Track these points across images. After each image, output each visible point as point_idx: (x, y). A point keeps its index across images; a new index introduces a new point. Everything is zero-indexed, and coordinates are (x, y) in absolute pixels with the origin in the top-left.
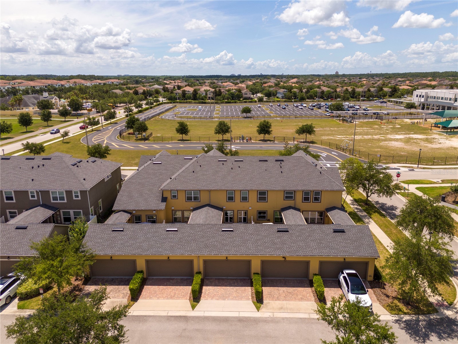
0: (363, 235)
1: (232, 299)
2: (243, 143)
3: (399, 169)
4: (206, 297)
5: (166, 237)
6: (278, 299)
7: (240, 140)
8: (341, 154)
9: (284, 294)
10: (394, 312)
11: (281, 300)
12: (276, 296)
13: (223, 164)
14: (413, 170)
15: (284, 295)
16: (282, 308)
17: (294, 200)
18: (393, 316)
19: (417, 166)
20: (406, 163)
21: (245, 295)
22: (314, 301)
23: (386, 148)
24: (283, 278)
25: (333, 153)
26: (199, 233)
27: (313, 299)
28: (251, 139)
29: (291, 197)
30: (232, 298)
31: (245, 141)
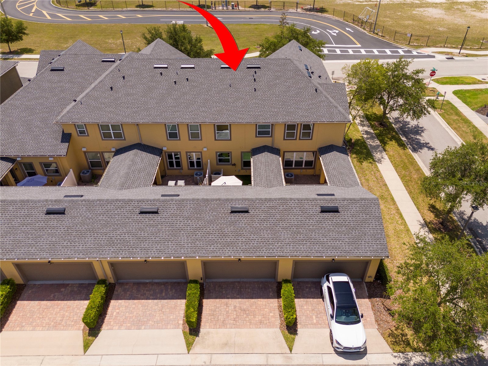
0: (368, 217)
1: (152, 327)
2: (228, 12)
3: (434, 57)
4: (112, 323)
5: (44, 225)
6: (224, 325)
7: (223, 6)
8: (358, 31)
9: (235, 313)
10: (398, 348)
11: (228, 326)
12: (221, 318)
13: (161, 74)
14: (452, 58)
15: (235, 316)
16: (226, 344)
17: (271, 137)
18: (395, 357)
19: (458, 51)
20: (444, 47)
21: (175, 316)
22: (279, 327)
23: (419, 19)
24: (238, 280)
25: (347, 29)
26: (100, 218)
27: (278, 322)
28: (238, 5)
29: (268, 133)
30: (153, 323)
31: (230, 8)
